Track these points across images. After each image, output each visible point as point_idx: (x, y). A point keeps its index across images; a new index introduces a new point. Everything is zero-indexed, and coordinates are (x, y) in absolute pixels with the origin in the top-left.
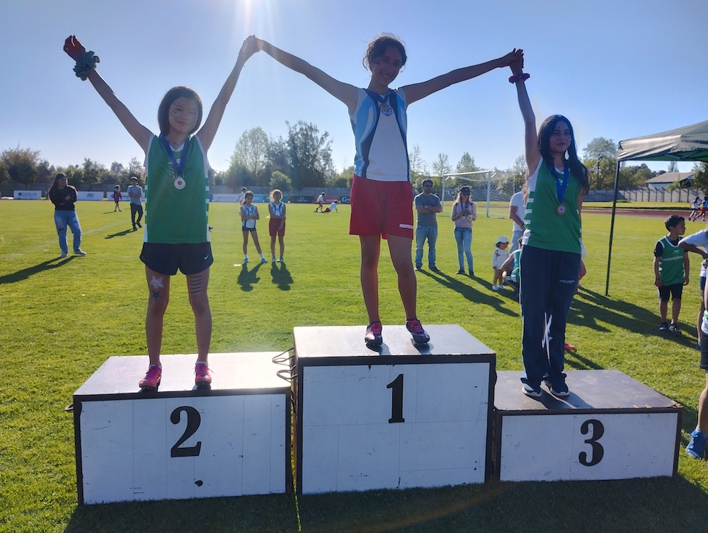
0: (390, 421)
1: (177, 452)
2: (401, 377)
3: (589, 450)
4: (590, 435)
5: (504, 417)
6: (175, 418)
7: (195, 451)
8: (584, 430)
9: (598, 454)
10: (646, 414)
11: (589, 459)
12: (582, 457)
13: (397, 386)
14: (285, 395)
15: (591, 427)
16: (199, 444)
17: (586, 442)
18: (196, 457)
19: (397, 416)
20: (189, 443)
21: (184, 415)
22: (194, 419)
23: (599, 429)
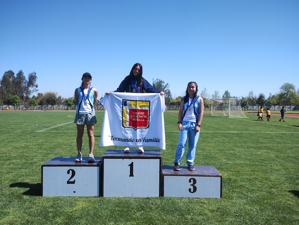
0: (130, 176)
2: (133, 163)
3: (192, 188)
4: (192, 183)
5: (164, 176)
6: (68, 172)
7: (73, 182)
8: (190, 181)
9: (195, 189)
10: (210, 177)
11: (192, 191)
12: (190, 190)
13: (131, 165)
15: (192, 180)
16: (75, 180)
17: (191, 185)
18: (74, 184)
19: (132, 175)
20: (72, 180)
21: (71, 171)
22: (74, 173)
23: (195, 181)
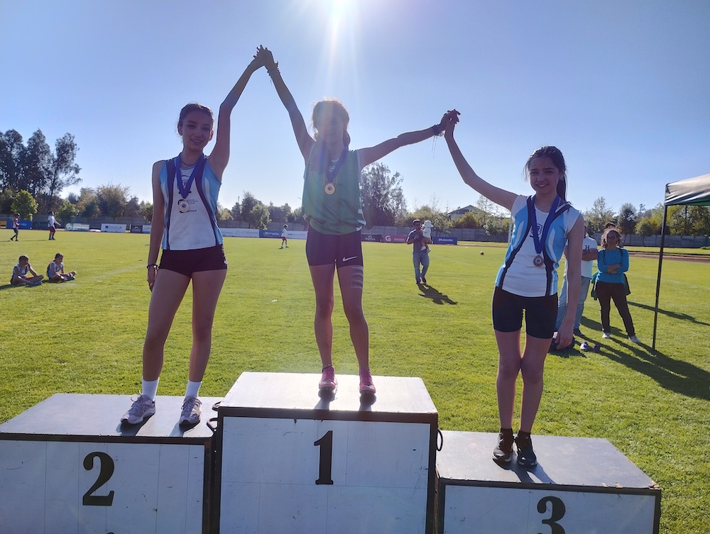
0: (318, 482)
1: (89, 500)
2: (330, 434)
3: (547, 531)
4: (548, 515)
5: (447, 487)
6: (88, 464)
7: (107, 501)
8: (541, 507)
10: (617, 495)
13: (325, 444)
14: (203, 446)
15: (549, 505)
16: (112, 493)
17: (544, 522)
18: (108, 507)
19: (325, 477)
20: (102, 491)
21: (97, 461)
22: (108, 467)
23: (559, 509)
